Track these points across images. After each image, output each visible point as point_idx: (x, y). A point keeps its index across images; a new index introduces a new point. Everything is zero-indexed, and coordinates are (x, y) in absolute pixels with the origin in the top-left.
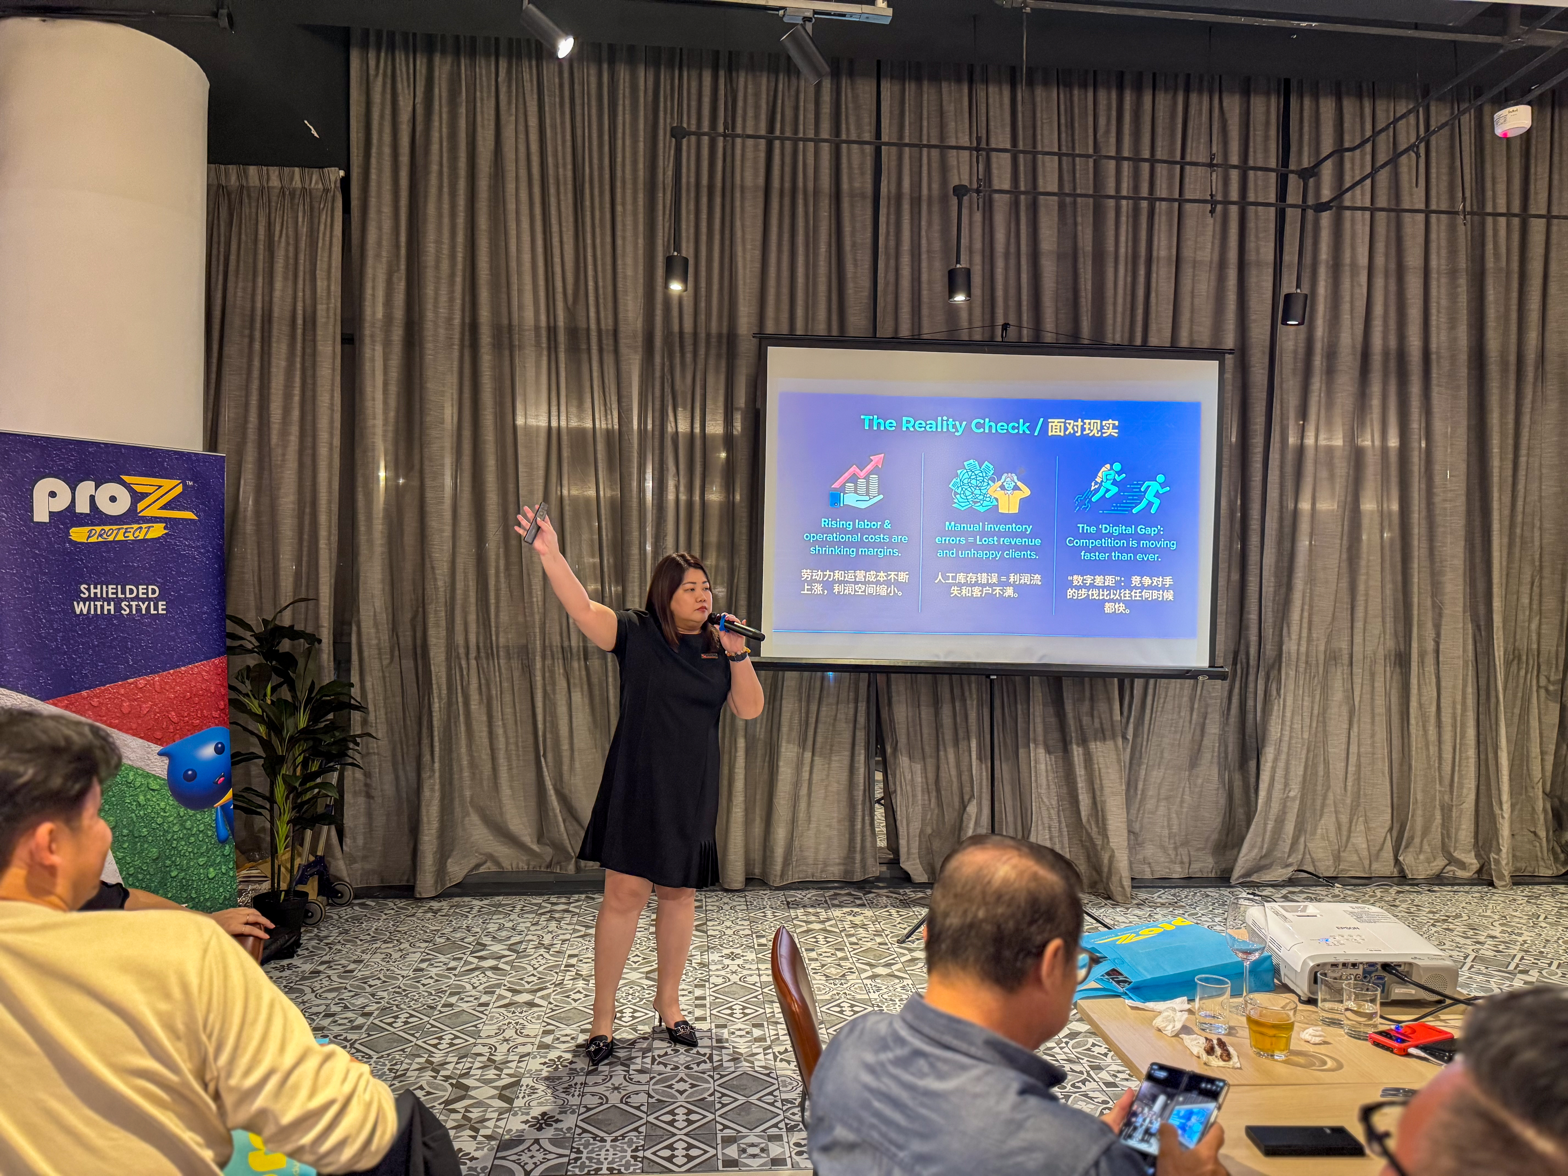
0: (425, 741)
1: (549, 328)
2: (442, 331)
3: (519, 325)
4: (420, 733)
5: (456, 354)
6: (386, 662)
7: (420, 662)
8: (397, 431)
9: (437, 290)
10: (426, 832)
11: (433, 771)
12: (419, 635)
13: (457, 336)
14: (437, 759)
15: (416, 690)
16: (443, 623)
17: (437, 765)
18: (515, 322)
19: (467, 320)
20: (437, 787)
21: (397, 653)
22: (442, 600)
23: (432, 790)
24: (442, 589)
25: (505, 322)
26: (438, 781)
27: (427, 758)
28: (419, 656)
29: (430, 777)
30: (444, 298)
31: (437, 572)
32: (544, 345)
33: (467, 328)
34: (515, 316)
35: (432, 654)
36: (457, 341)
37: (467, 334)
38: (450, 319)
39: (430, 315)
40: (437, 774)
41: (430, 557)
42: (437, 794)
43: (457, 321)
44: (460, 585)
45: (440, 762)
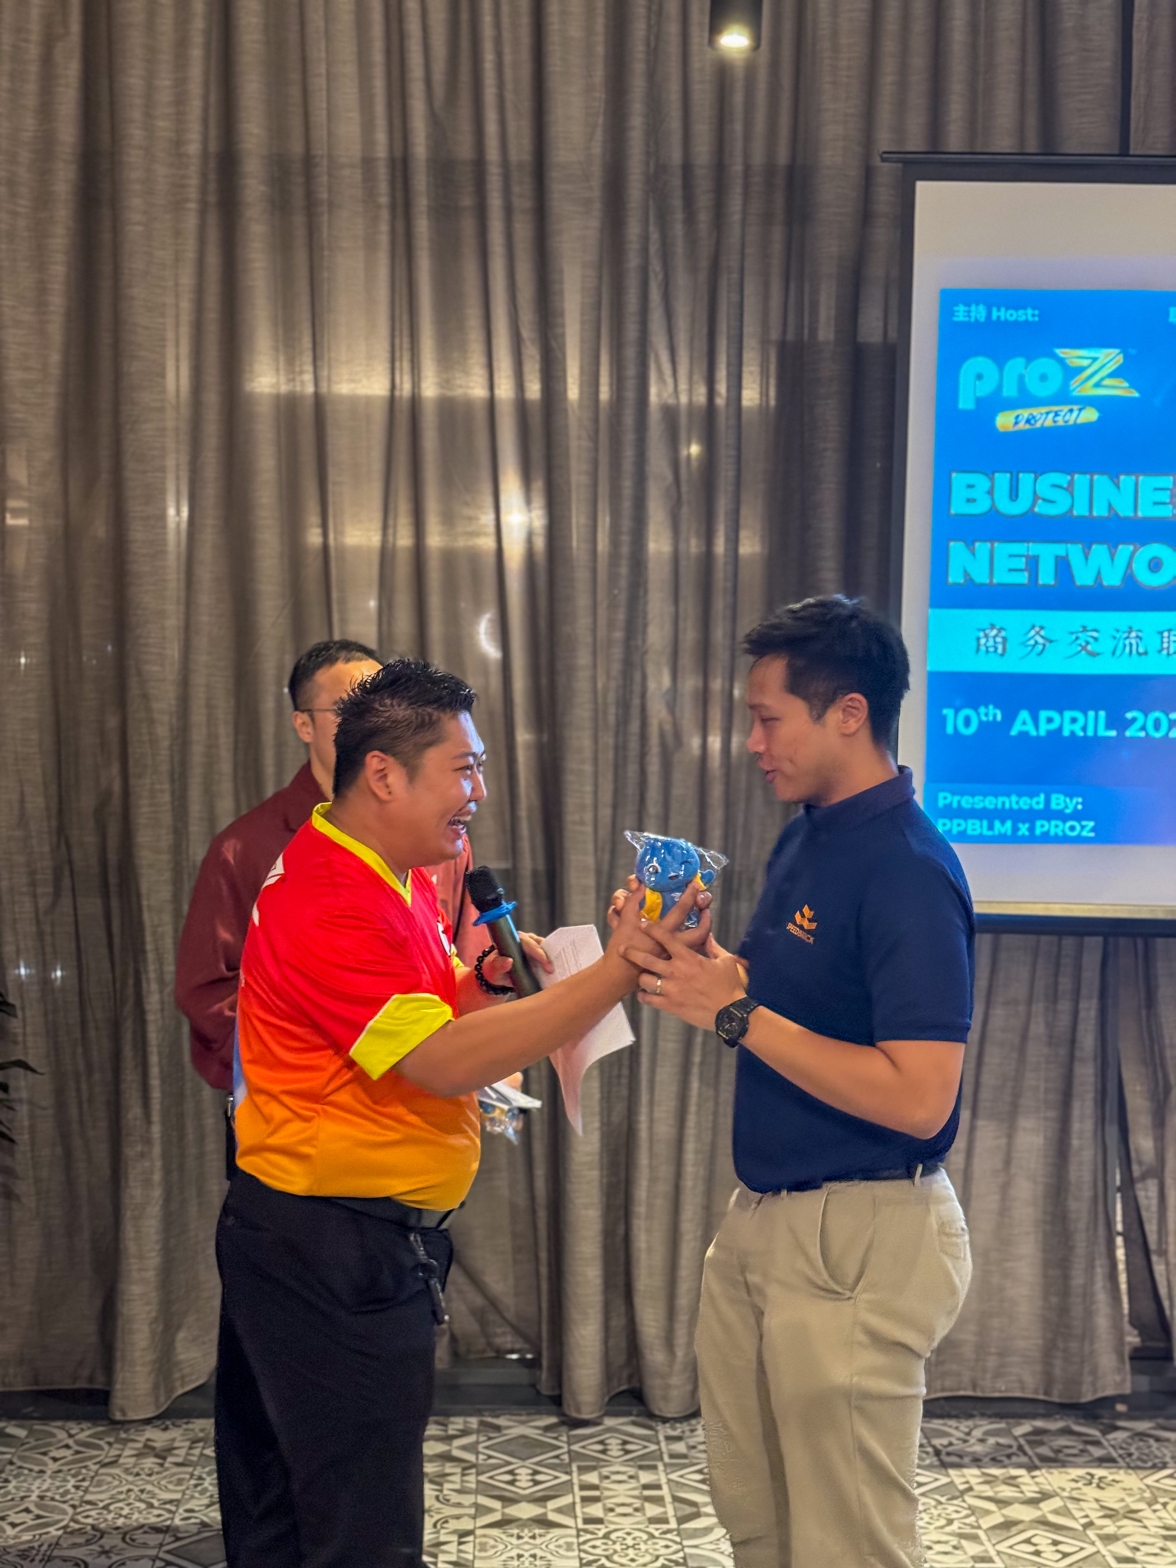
0: (130, 1077)
1: (392, 161)
2: (162, 171)
3: (330, 157)
4: (117, 1057)
5: (191, 222)
6: (44, 903)
7: (115, 903)
8: (64, 396)
9: (150, 77)
10: (135, 1275)
11: (148, 1141)
12: (113, 842)
13: (194, 181)
14: (156, 1117)
15: (106, 965)
16: (167, 818)
17: (156, 1130)
18: (320, 150)
19: (213, 147)
20: (157, 1177)
21: (66, 882)
22: (165, 768)
23: (147, 1183)
24: (166, 743)
25: (297, 148)
26: (158, 1164)
27: (133, 1112)
28: (113, 889)
29: (142, 1155)
30: (164, 96)
31: (155, 706)
32: (384, 200)
33: (212, 164)
34: (320, 134)
35: (144, 887)
36: (193, 193)
37: (212, 176)
38: (179, 143)
39: (135, 134)
40: (157, 1150)
41: (139, 673)
42: (157, 1193)
43: (193, 148)
44: (198, 735)
45: (164, 1122)
